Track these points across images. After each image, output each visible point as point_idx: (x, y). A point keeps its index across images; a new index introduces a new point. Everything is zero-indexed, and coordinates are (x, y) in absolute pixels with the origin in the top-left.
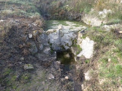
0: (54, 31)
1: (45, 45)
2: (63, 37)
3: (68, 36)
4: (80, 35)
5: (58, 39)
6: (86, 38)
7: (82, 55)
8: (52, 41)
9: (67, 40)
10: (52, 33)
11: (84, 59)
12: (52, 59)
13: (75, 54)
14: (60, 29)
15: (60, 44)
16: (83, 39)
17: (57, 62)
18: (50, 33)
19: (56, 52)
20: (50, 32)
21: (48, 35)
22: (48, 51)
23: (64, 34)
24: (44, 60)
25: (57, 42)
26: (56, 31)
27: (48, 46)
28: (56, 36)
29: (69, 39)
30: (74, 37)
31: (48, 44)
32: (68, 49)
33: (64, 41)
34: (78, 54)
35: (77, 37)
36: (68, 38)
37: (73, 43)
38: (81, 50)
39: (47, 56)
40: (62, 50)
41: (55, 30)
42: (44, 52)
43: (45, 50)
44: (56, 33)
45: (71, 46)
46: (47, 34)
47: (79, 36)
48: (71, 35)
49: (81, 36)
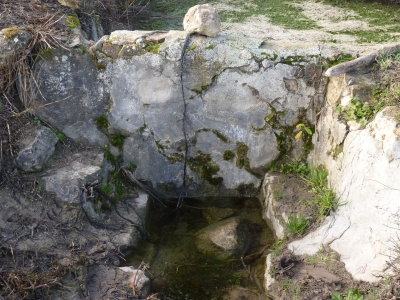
0: (149, 46)
1: (74, 137)
2: (207, 96)
3: (245, 92)
4: (341, 92)
5: (169, 103)
6: (379, 117)
7: (326, 250)
8: (126, 113)
9: (241, 120)
10: (129, 55)
11: (332, 278)
12: (91, 244)
13: (280, 231)
14: (194, 34)
15: (186, 145)
16: (354, 125)
17: (126, 269)
18: (113, 57)
19: (142, 200)
20: (115, 52)
21: (102, 67)
22: (75, 185)
23: (216, 70)
24: (23, 246)
25: (160, 128)
26: (161, 47)
27: (95, 147)
28: (156, 80)
29: (256, 116)
30: (293, 104)
31: (94, 135)
32: (242, 188)
33: (218, 127)
34: (295, 237)
35: (318, 106)
36: (245, 106)
37: (284, 151)
38: (331, 207)
39: (64, 218)
40: (200, 187)
41: (157, 38)
42: (49, 186)
43: (61, 175)
44: (155, 60)
45: (266, 169)
46: (96, 58)
47: (329, 96)
48: (272, 83)
49: (346, 102)
